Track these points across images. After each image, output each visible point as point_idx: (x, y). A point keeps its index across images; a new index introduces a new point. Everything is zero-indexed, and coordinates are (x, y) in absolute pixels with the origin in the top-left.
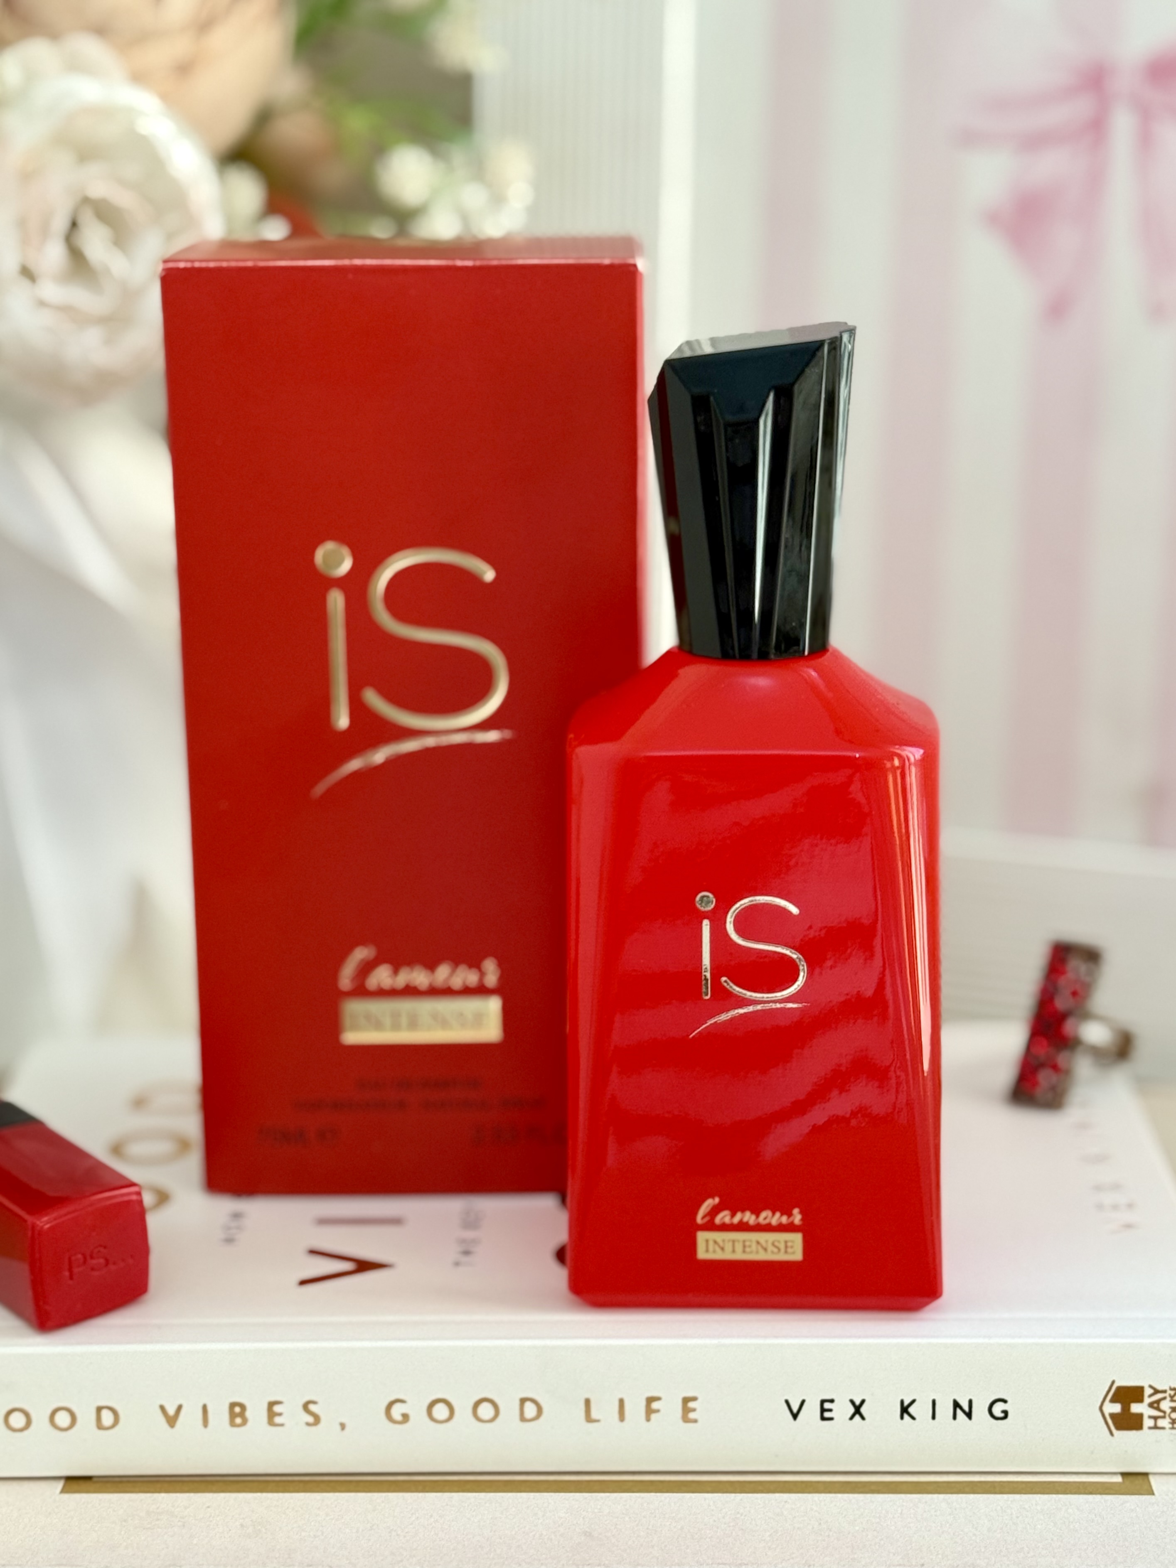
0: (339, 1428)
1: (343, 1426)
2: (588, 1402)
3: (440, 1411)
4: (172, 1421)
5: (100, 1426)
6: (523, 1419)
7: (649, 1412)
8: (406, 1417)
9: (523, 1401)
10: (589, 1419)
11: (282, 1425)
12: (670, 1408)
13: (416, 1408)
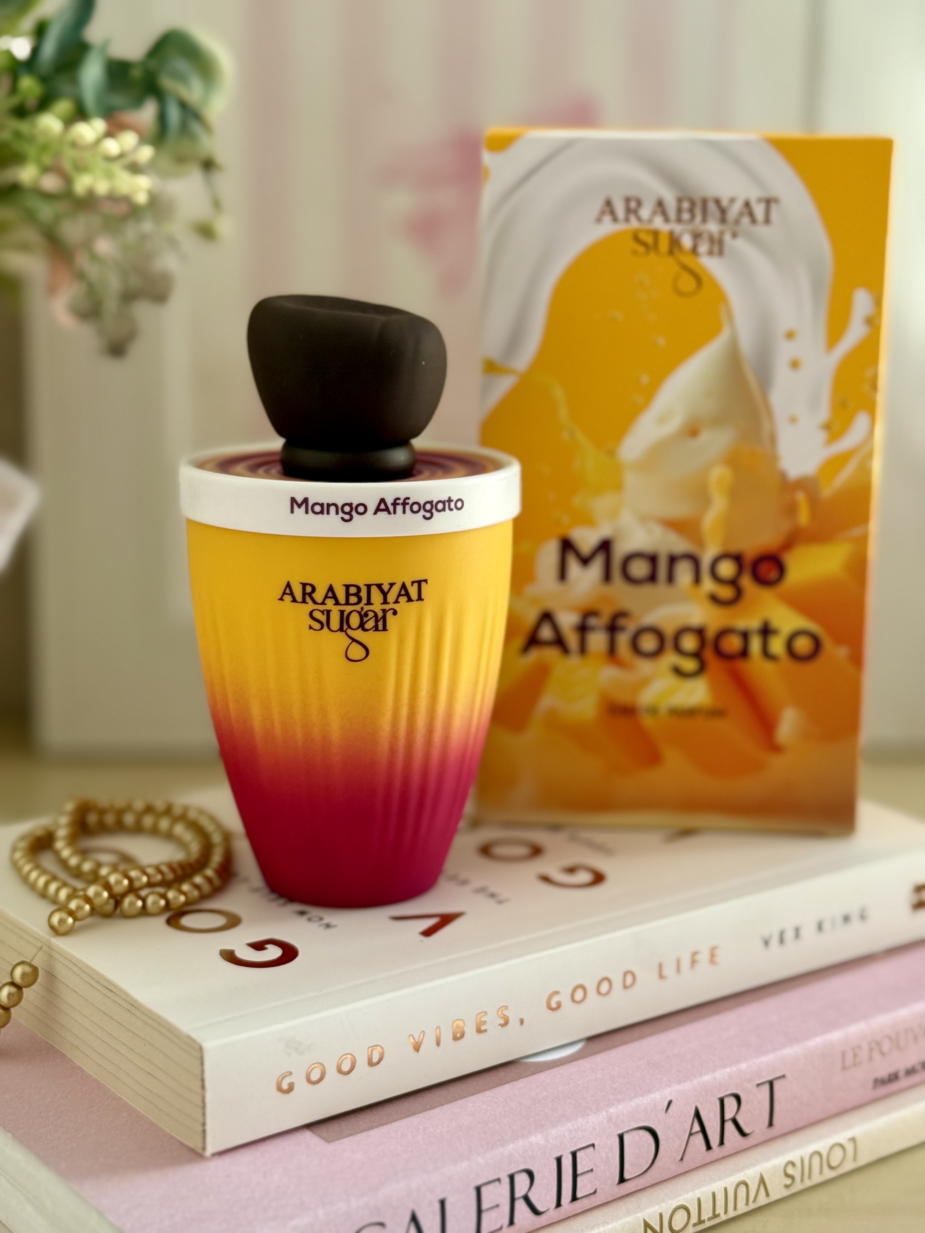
0: (519, 1023)
1: (522, 1022)
2: (660, 966)
3: (579, 995)
4: (417, 1048)
5: (371, 1064)
6: (625, 987)
7: (693, 962)
8: (559, 1005)
9: (625, 974)
10: (661, 977)
11: (486, 1031)
12: (704, 957)
13: (564, 998)
